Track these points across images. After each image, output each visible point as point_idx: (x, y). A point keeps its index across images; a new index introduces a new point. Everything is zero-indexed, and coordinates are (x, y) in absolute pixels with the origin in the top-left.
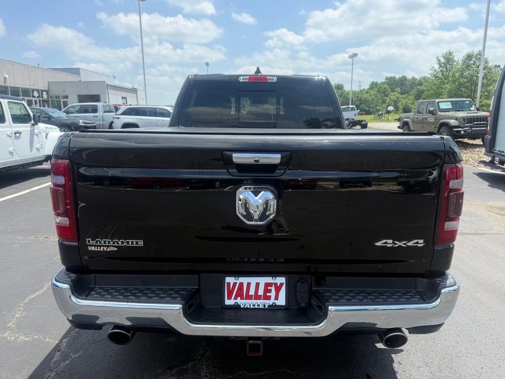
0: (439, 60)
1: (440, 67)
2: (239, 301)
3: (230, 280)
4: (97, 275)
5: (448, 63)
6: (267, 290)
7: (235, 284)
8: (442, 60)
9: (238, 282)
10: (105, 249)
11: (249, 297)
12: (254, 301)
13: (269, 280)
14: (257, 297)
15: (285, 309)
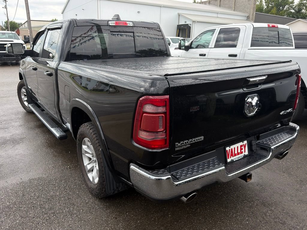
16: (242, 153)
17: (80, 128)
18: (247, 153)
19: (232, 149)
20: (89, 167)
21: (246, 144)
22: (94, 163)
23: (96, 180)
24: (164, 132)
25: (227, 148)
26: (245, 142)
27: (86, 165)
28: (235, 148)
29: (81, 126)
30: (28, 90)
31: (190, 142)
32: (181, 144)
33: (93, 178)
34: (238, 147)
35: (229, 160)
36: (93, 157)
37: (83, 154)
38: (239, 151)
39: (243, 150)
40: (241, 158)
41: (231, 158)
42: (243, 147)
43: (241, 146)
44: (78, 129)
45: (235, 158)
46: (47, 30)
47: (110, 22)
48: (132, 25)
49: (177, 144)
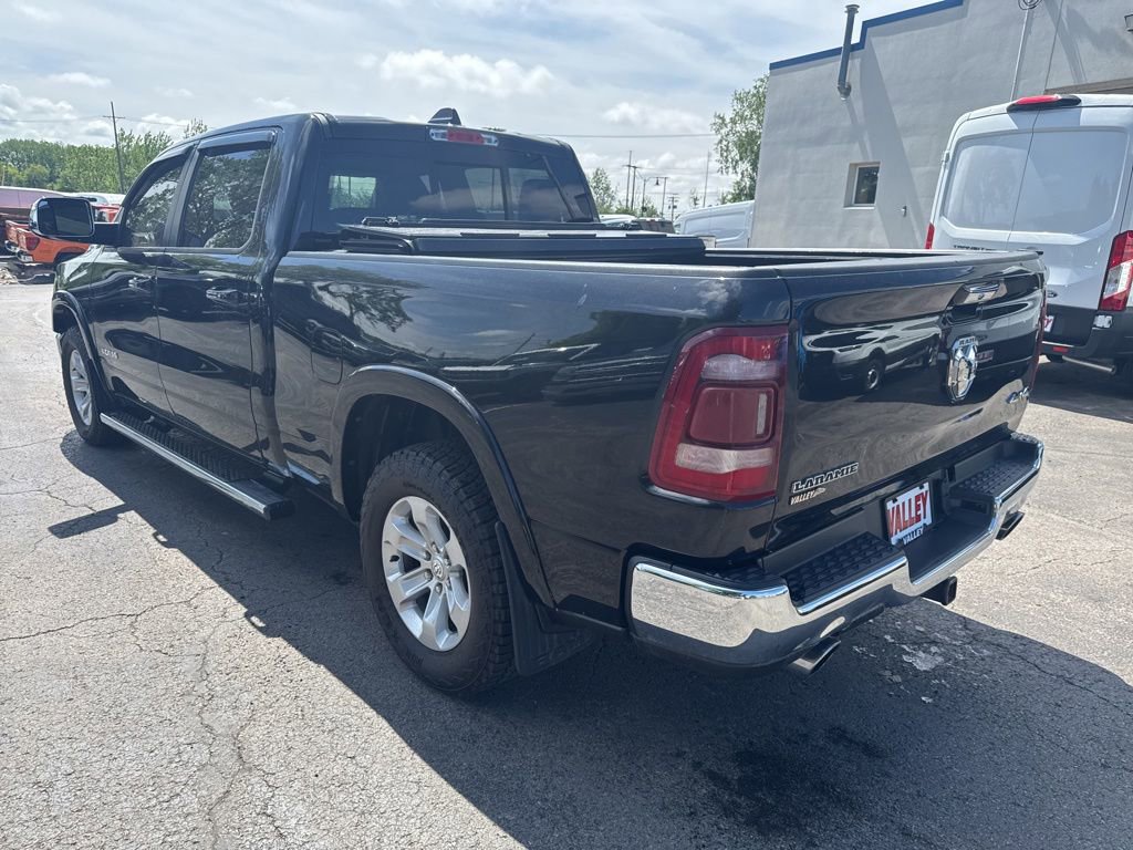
2: (900, 535)
3: (890, 506)
6: (918, 508)
7: (893, 509)
9: (895, 506)
10: (812, 493)
11: (906, 526)
12: (910, 530)
13: (917, 491)
14: (912, 522)
15: (933, 528)
16: (918, 518)
18: (928, 521)
19: (898, 506)
21: (927, 492)
22: (430, 577)
25: (888, 504)
26: (926, 486)
28: (904, 504)
31: (827, 480)
32: (807, 486)
34: (910, 501)
35: (893, 541)
36: (429, 556)
38: (913, 515)
39: (921, 512)
40: (918, 535)
41: (896, 533)
42: (920, 502)
43: (917, 498)
45: (906, 535)
46: (197, 154)
47: (432, 131)
48: (496, 145)
49: (797, 485)
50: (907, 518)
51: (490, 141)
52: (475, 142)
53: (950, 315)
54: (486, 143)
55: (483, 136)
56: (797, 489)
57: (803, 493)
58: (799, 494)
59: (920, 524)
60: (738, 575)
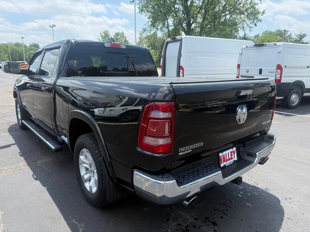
0: (101, 35)
1: (102, 39)
2: (225, 163)
3: (221, 154)
4: (173, 171)
5: (106, 36)
6: (232, 155)
7: (222, 156)
8: (103, 35)
9: (223, 154)
10: (187, 152)
11: (227, 161)
12: (228, 162)
13: (231, 150)
14: (229, 159)
15: (237, 161)
16: (232, 158)
17: (78, 139)
18: (236, 159)
19: (224, 155)
20: (86, 177)
21: (235, 150)
22: (92, 173)
23: (94, 190)
24: (170, 137)
25: (220, 154)
26: (235, 149)
27: (83, 175)
28: (226, 154)
29: (80, 137)
30: (22, 107)
31: (192, 147)
32: (184, 149)
33: (91, 188)
34: (228, 153)
35: (222, 165)
36: (90, 167)
37: (80, 164)
38: (230, 157)
39: (233, 156)
40: (231, 163)
41: (223, 163)
42: (233, 154)
43: (231, 152)
44: (76, 140)
45: (227, 163)
46: (45, 50)
47: (105, 44)
48: (125, 48)
49: (181, 149)
50: (227, 158)
51: (123, 47)
52: (118, 47)
53: (236, 99)
54: (122, 47)
55: (121, 45)
56: (181, 150)
57: (183, 151)
58: (182, 152)
59: (233, 160)
60: (161, 176)
